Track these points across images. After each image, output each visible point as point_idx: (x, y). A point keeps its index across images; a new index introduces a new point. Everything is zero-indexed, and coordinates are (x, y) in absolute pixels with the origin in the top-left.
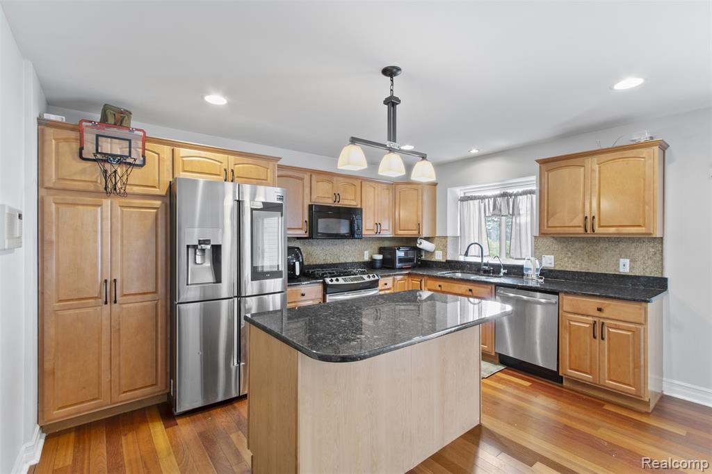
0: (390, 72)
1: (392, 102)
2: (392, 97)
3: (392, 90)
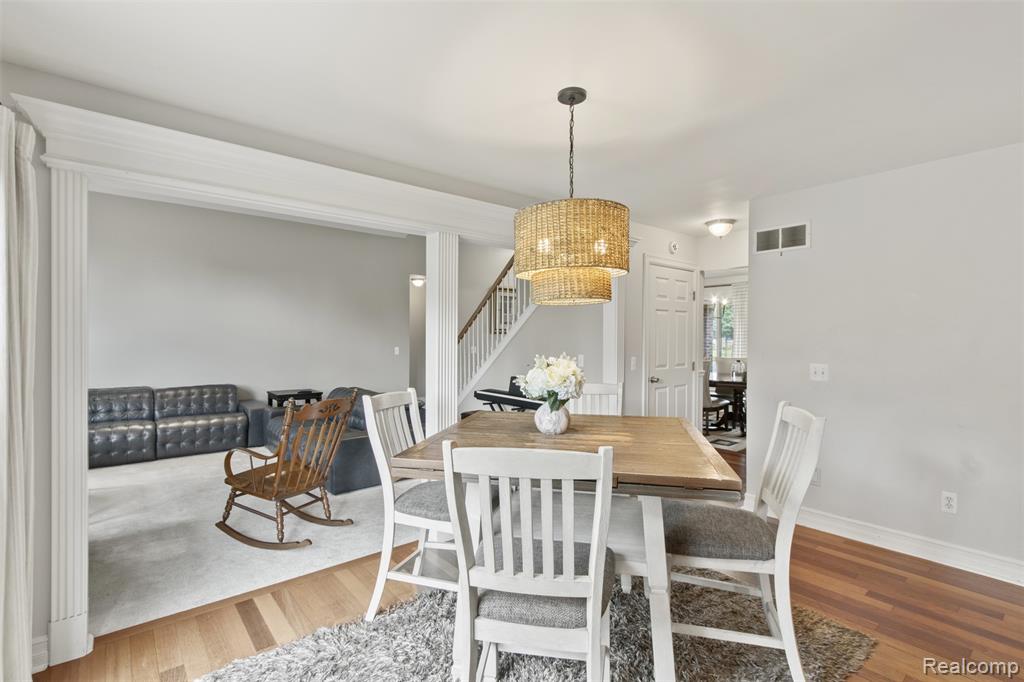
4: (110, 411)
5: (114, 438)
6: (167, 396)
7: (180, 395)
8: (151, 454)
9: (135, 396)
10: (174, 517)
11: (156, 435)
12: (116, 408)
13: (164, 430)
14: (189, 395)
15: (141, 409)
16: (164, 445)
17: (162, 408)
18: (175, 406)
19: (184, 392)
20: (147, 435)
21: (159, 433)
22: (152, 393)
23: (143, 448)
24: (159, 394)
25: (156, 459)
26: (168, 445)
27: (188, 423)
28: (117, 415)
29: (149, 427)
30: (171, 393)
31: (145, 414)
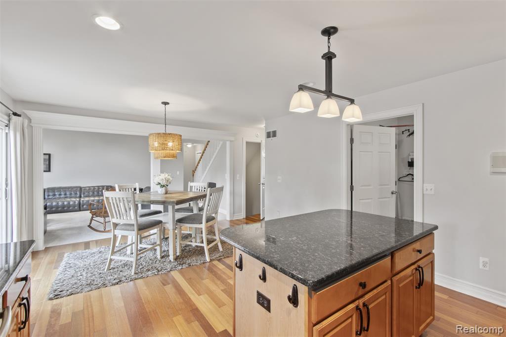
0: (329, 32)
1: (329, 57)
2: (329, 52)
3: (329, 47)
4: (65, 194)
5: (66, 203)
6: (86, 189)
7: (91, 189)
8: (78, 209)
9: (75, 189)
10: (79, 225)
11: (80, 203)
12: (68, 193)
13: (83, 201)
14: (94, 189)
15: (76, 194)
16: (83, 206)
17: (84, 193)
18: (89, 193)
19: (92, 188)
20: (77, 202)
21: (81, 202)
22: (81, 188)
23: (76, 206)
24: (83, 189)
25: (80, 211)
26: (84, 206)
27: (92, 198)
28: (68, 196)
29: (78, 200)
30: (88, 188)
31: (78, 196)
